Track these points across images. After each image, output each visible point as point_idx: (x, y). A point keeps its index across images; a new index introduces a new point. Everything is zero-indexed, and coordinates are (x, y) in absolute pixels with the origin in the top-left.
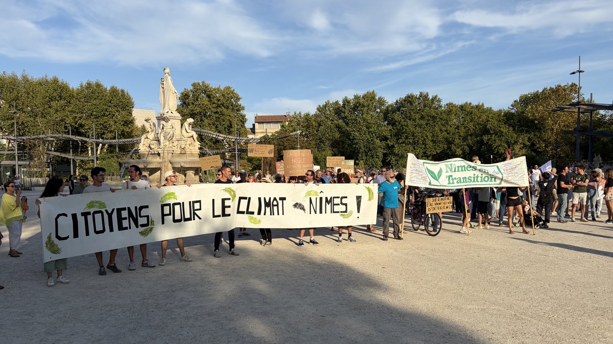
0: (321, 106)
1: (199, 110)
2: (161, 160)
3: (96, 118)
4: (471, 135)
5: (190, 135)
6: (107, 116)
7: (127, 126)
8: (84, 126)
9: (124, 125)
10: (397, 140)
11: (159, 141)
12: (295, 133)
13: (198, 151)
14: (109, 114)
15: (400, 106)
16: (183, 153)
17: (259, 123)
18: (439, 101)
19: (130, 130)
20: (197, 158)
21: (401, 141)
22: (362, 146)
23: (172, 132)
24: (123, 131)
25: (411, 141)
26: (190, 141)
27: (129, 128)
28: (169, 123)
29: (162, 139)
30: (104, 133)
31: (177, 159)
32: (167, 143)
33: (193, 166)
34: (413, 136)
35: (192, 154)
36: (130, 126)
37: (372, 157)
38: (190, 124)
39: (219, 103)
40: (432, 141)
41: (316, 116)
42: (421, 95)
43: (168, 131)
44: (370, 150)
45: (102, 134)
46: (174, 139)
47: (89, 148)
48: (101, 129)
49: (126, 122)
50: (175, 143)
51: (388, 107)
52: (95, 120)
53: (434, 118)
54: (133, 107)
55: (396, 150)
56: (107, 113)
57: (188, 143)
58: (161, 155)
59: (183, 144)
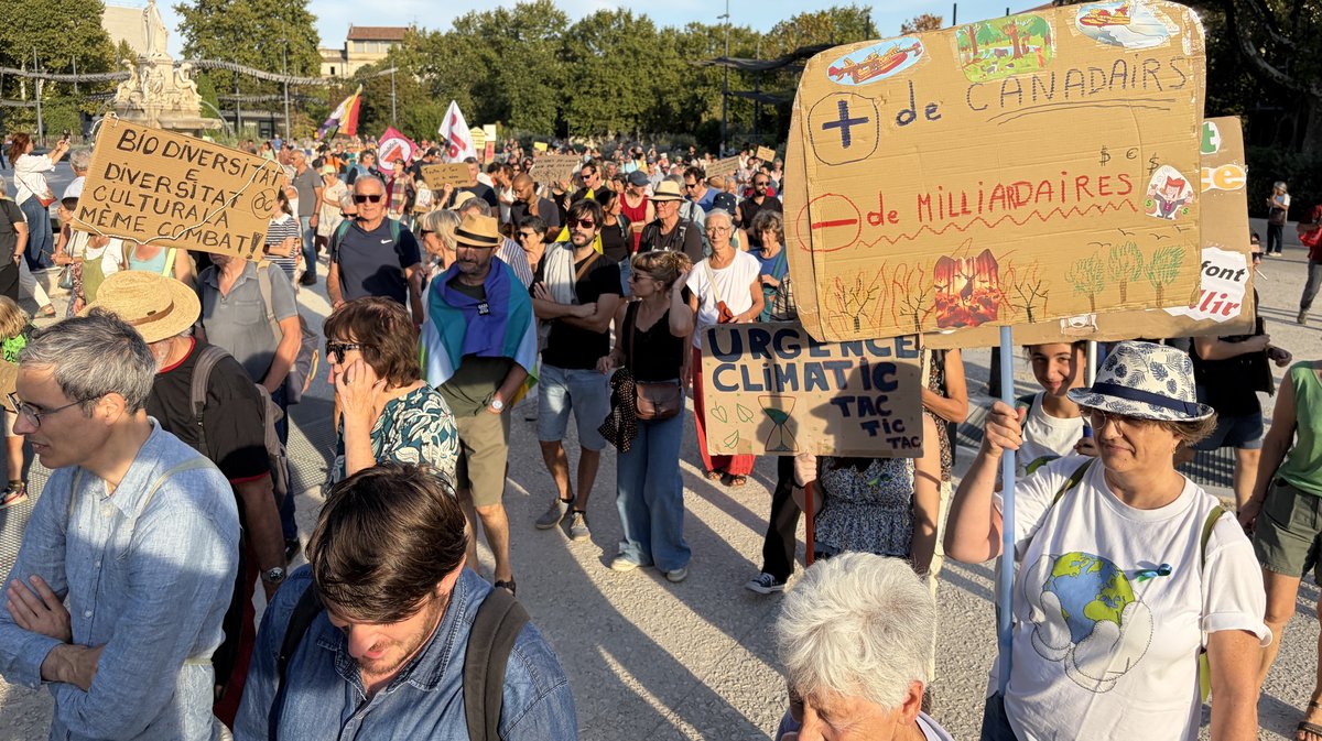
0: (461, 19)
1: (230, 22)
2: (146, 118)
3: (33, 31)
4: (685, 86)
5: (187, 85)
6: (54, 28)
7: (94, 46)
8: (12, 44)
9: (86, 44)
10: (578, 87)
11: (142, 92)
12: (387, 72)
13: (199, 107)
14: (59, 24)
15: (587, 29)
16: (176, 109)
17: (355, 41)
18: (650, 25)
19: (98, 55)
20: (197, 117)
21: (582, 90)
22: (516, 95)
23: (159, 83)
24: (85, 55)
25: (598, 90)
26: (186, 93)
27: (98, 50)
28: (157, 70)
29: (146, 91)
30: (49, 59)
31: (166, 118)
32: (154, 96)
33: (188, 127)
34: (602, 82)
35: (189, 112)
36: (98, 46)
37: (535, 114)
38: (186, 71)
39: (269, 9)
40: (634, 91)
41: (449, 36)
42: (620, 11)
43: (155, 80)
44: (529, 103)
45: (44, 60)
46: (163, 91)
47: (22, 84)
48: (45, 50)
49: (89, 39)
50: (165, 97)
51: (573, 29)
52: (32, 35)
53: (636, 53)
54: (103, 12)
55: (575, 104)
56: (54, 23)
57: (184, 96)
58: (146, 112)
59: (176, 97)
